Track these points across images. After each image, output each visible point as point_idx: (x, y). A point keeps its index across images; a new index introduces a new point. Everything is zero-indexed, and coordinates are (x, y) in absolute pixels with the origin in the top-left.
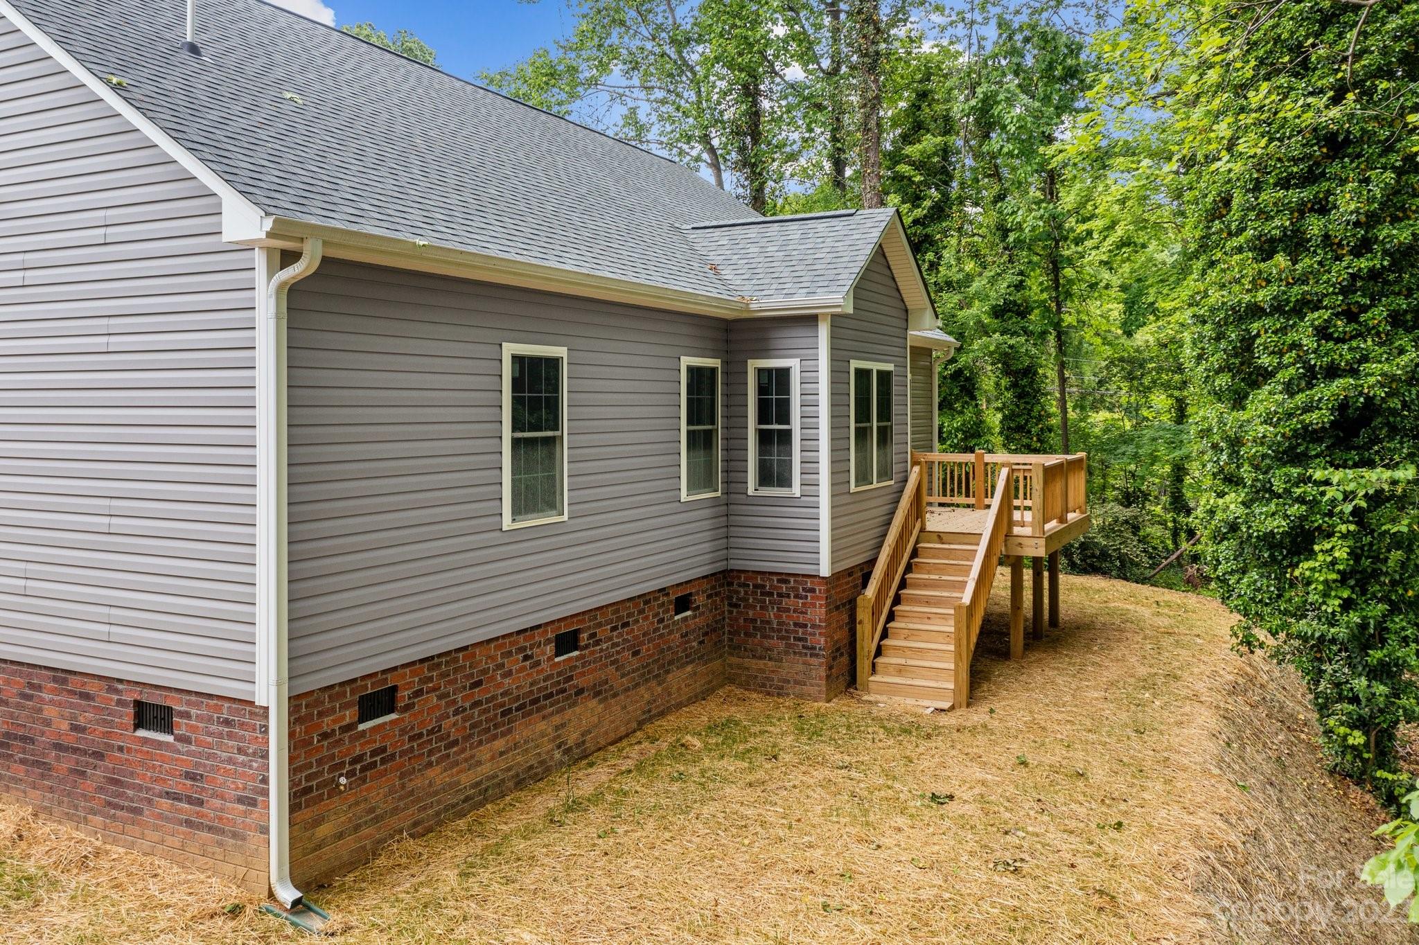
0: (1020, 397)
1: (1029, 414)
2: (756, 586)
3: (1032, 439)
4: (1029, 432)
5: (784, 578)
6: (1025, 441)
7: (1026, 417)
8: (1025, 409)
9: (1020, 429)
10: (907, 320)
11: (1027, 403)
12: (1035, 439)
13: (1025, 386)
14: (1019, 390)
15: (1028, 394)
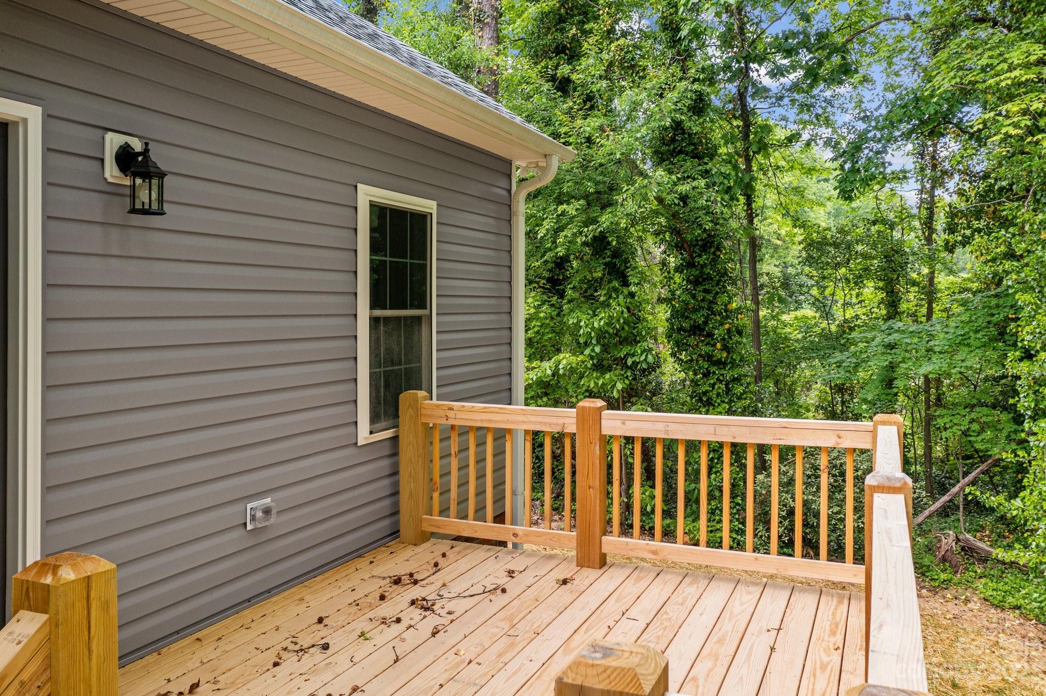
0: (696, 282)
1: (709, 308)
3: (714, 345)
4: (710, 335)
6: (705, 349)
7: (705, 312)
9: (696, 330)
12: (719, 345)
13: (704, 266)
14: (695, 273)
15: (709, 278)
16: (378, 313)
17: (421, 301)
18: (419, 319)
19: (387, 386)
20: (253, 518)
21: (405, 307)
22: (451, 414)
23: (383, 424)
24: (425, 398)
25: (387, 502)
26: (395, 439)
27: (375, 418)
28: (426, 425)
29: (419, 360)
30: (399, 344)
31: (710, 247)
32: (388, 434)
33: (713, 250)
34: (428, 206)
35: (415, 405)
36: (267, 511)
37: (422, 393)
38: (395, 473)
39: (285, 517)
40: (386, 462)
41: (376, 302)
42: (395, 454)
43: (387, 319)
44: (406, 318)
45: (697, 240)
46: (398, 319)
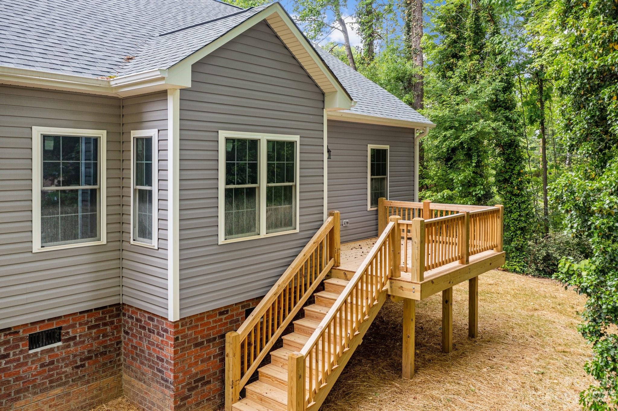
0: (507, 160)
1: (512, 172)
2: (137, 320)
3: (514, 188)
4: (512, 183)
5: (152, 317)
6: (509, 189)
7: (509, 174)
8: (509, 168)
9: (506, 181)
10: (323, 101)
11: (511, 165)
12: (516, 188)
13: (511, 154)
14: (506, 157)
15: (512, 159)
16: (373, 177)
17: (385, 173)
18: (384, 179)
19: (375, 196)
20: (345, 224)
21: (380, 175)
22: (392, 204)
23: (374, 206)
24: (385, 200)
25: (375, 227)
26: (377, 210)
27: (372, 204)
28: (385, 207)
29: (384, 189)
30: (378, 185)
31: (513, 146)
32: (375, 209)
33: (514, 147)
34: (387, 147)
35: (382, 201)
36: (347, 223)
37: (384, 198)
38: (377, 219)
39: (351, 225)
40: (374, 216)
41: (372, 174)
42: (377, 214)
43: (375, 179)
44: (380, 178)
45: (506, 143)
46: (378, 178)
